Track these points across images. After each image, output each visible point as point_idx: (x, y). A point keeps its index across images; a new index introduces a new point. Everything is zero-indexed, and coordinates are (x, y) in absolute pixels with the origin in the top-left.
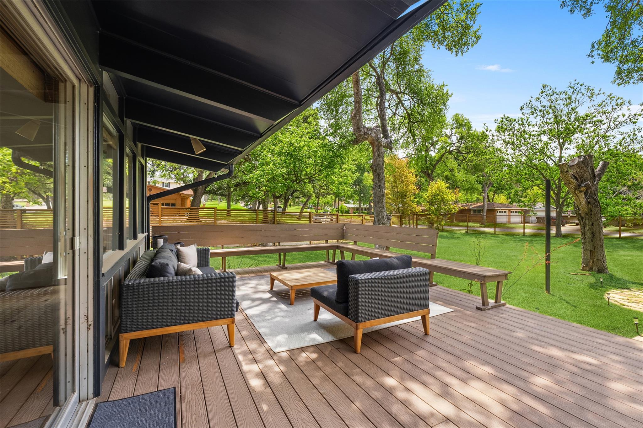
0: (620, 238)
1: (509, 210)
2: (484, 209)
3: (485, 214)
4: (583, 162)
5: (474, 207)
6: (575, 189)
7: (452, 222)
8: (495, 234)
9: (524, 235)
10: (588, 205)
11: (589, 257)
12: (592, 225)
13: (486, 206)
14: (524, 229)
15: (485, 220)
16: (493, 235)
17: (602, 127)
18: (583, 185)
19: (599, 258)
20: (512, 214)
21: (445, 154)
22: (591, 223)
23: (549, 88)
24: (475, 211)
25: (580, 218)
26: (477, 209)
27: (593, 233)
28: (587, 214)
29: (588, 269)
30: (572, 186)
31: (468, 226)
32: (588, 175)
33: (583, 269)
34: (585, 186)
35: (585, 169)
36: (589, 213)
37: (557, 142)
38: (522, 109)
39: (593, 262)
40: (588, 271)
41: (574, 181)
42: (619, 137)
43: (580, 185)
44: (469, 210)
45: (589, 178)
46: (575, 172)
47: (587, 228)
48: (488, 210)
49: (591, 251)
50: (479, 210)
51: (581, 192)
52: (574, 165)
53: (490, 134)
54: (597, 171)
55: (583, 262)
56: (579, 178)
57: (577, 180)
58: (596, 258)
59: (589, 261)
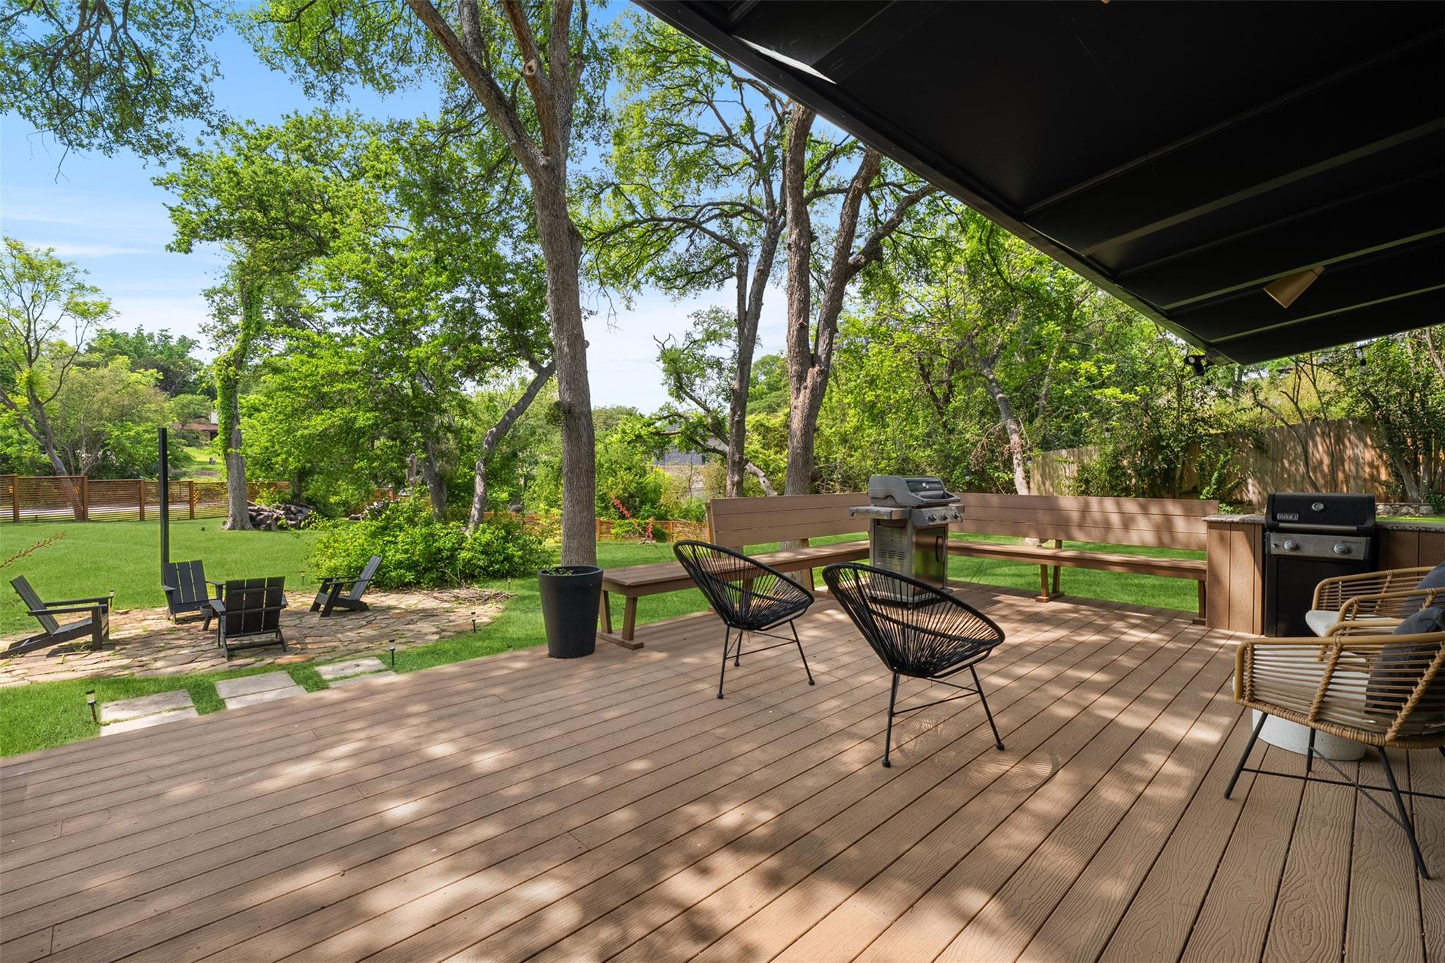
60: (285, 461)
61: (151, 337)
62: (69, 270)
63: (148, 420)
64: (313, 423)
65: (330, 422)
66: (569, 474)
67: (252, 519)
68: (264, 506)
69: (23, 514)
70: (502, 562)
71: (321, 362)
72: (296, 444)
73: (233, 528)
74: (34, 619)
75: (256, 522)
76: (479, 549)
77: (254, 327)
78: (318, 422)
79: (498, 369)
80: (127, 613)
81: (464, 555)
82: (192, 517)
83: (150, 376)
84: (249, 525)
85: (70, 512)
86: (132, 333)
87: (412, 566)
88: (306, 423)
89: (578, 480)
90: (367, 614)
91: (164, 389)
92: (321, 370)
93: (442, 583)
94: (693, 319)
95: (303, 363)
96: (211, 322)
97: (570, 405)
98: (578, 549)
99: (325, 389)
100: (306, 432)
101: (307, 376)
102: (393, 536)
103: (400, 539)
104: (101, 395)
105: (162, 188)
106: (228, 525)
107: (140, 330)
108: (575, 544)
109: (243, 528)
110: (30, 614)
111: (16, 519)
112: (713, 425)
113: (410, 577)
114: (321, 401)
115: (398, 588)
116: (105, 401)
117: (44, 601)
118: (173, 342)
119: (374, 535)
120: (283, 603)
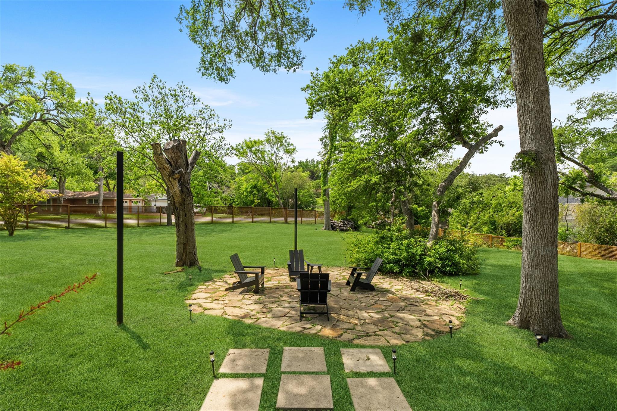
0: (212, 223)
1: (130, 200)
2: (99, 198)
3: (101, 204)
4: (177, 147)
5: (90, 197)
6: (170, 176)
7: (57, 214)
8: (106, 227)
9: (138, 225)
10: (181, 195)
11: (182, 251)
12: (185, 216)
13: (102, 195)
14: (138, 219)
15: (100, 211)
16: (102, 229)
17: (202, 130)
18: (176, 172)
19: (191, 251)
20: (133, 204)
21: (33, 121)
22: (184, 214)
23: (159, 80)
24: (91, 201)
25: (175, 209)
26: (94, 199)
27: (185, 225)
28: (180, 204)
29: (181, 264)
30: (167, 172)
31: (69, 219)
32: (182, 162)
33: (177, 265)
34: (178, 173)
35: (179, 154)
36: (183, 203)
37: (168, 136)
38: (135, 91)
39: (186, 255)
40: (181, 266)
41: (168, 166)
42: (213, 142)
43: (174, 172)
44: (83, 200)
45: (183, 165)
46: (170, 156)
47: (181, 219)
48: (104, 200)
49: (184, 244)
50: (94, 200)
51: (175, 179)
52: (169, 149)
53: (96, 108)
54: (190, 160)
55: (177, 257)
56: (173, 164)
57: (171, 165)
58: (188, 251)
59: (183, 255)
60: (341, 202)
61: (310, 162)
62: (286, 139)
63: (306, 189)
64: (352, 184)
65: (359, 183)
66: (533, 213)
67: (332, 226)
68: (336, 221)
69: (273, 219)
70: (451, 266)
71: (355, 155)
72: (345, 194)
73: (325, 229)
74: (237, 275)
75: (333, 228)
76: (438, 256)
77: (334, 149)
78: (354, 184)
79: (441, 152)
80: (278, 269)
81: (428, 259)
82: (315, 223)
83: (307, 174)
84: (331, 229)
85: (283, 220)
86: (305, 161)
87: (397, 262)
88: (349, 184)
89: (543, 217)
90: (374, 293)
91: (312, 179)
92: (355, 159)
93: (414, 276)
94: (577, 105)
95: (348, 156)
96: (322, 150)
97: (536, 152)
98: (541, 278)
99: (358, 167)
100: (349, 189)
101: (349, 162)
102: (388, 244)
103: (391, 246)
104: (294, 181)
105: (304, 91)
106: (324, 228)
107: (307, 160)
108: (538, 273)
109: (329, 230)
110: (236, 273)
111: (270, 222)
112: (589, 177)
113: (396, 269)
114: (355, 173)
115: (389, 273)
116: (295, 183)
117: (243, 265)
118: (315, 163)
119: (377, 243)
120: (329, 289)
